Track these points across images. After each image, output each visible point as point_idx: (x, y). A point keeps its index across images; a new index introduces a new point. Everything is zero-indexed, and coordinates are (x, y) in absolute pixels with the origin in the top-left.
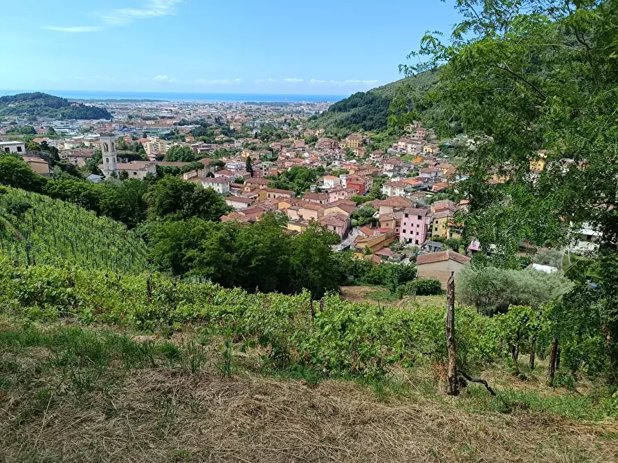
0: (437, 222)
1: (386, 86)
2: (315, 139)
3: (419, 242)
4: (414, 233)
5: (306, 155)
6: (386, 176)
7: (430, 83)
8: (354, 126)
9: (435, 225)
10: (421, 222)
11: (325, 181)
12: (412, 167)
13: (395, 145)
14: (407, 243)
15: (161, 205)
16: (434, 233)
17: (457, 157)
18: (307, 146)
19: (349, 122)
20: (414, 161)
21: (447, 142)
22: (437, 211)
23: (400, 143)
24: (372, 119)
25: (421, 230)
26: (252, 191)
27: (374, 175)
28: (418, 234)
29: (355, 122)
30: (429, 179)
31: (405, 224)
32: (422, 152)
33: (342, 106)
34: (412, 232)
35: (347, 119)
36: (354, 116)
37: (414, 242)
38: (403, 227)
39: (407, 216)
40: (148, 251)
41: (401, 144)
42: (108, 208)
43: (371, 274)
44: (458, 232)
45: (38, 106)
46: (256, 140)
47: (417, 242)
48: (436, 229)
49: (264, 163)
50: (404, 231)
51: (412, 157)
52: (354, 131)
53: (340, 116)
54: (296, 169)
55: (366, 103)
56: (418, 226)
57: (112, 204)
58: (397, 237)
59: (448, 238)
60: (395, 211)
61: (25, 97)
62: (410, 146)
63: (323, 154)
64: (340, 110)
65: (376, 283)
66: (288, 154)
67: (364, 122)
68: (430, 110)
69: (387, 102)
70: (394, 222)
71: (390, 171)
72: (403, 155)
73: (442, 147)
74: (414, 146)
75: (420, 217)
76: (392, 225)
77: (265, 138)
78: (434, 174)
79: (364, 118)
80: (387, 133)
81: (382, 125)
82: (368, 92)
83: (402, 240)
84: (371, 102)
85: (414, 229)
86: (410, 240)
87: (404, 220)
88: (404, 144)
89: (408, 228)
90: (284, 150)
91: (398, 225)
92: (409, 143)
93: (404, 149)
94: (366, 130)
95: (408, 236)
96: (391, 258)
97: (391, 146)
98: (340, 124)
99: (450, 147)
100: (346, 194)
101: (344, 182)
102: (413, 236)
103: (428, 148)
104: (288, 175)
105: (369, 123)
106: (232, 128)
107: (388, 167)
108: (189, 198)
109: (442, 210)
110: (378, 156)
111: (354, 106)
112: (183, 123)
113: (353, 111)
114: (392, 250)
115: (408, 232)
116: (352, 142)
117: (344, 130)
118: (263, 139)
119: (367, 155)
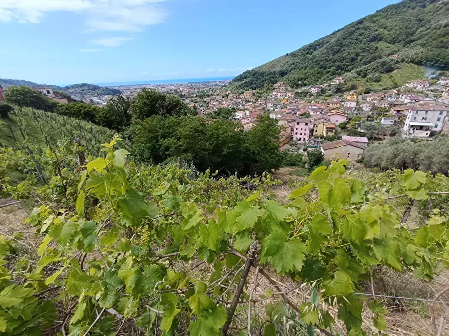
0: (317, 127)
1: (261, 66)
2: (227, 95)
3: (306, 140)
4: (303, 134)
5: (224, 102)
6: (270, 110)
7: (285, 62)
8: (246, 88)
9: (315, 129)
10: (307, 127)
11: (237, 114)
12: (282, 104)
13: (271, 94)
14: (298, 140)
15: (141, 113)
16: (315, 133)
17: (305, 98)
18: (223, 99)
19: (243, 86)
20: (283, 102)
21: (299, 90)
22: (315, 120)
23: (273, 93)
24: (255, 83)
25: (307, 132)
27: (264, 109)
28: (305, 134)
29: (247, 86)
30: (294, 109)
31: (297, 129)
32: (286, 96)
33: (239, 78)
34: (301, 134)
35: (242, 85)
36: (246, 83)
37: (302, 140)
38: (296, 131)
39: (298, 124)
40: (131, 147)
41: (274, 93)
42: (102, 120)
43: (288, 159)
44: (332, 132)
46: (196, 98)
47: (304, 139)
48: (316, 131)
49: (203, 108)
50: (296, 134)
51: (281, 100)
52: (247, 90)
53: (240, 83)
54: (221, 109)
55: (252, 75)
56: (305, 130)
57: (105, 117)
58: (292, 138)
59: (325, 135)
60: (288, 122)
62: (279, 94)
63: (233, 102)
64: (238, 80)
65: (292, 165)
66: (214, 103)
67: (252, 85)
68: (286, 77)
69: (263, 74)
70: (290, 128)
71: (271, 107)
72: (276, 99)
73: (296, 93)
75: (307, 124)
76: (289, 130)
77: (201, 97)
78: (296, 107)
79: (251, 84)
80: (265, 90)
81: (262, 86)
82: (252, 70)
83: (295, 139)
84: (254, 74)
85: (303, 132)
86: (300, 139)
87: (297, 126)
88: (276, 93)
89: (299, 132)
90: (212, 102)
91: (292, 130)
92: (279, 92)
93: (276, 96)
94: (253, 89)
95: (299, 136)
96: (291, 150)
97: (269, 95)
98: (239, 87)
99: (301, 93)
100: (250, 119)
101: (248, 114)
102: (302, 137)
103: (289, 95)
104: (216, 113)
105: (254, 86)
106: (183, 94)
107: (270, 105)
108: (162, 106)
109: (319, 119)
110: (263, 100)
111: (246, 78)
113: (245, 80)
114: (291, 145)
115: (299, 134)
116: (248, 94)
117: (241, 91)
118: (200, 97)
119: (256, 100)
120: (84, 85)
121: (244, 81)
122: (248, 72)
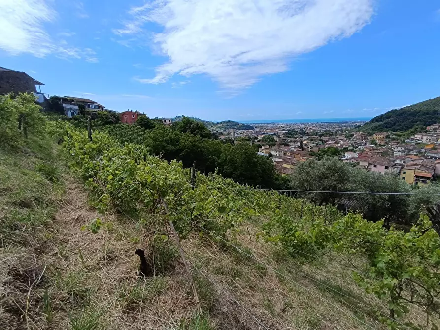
0: (404, 173)
1: (416, 105)
2: (352, 136)
8: (385, 129)
9: (402, 175)
11: (346, 155)
12: (423, 151)
13: (413, 137)
18: (345, 139)
19: (382, 127)
20: (427, 147)
23: (416, 136)
24: (400, 125)
26: (291, 155)
27: (384, 153)
29: (387, 127)
32: (436, 141)
33: (377, 119)
35: (380, 125)
36: (386, 123)
39: (375, 166)
41: (418, 137)
44: (425, 182)
45: (228, 125)
48: (404, 178)
51: (425, 145)
53: (377, 124)
54: (330, 148)
55: (397, 115)
61: (224, 122)
62: (425, 138)
67: (394, 127)
69: (415, 114)
71: (400, 152)
72: (418, 144)
74: (429, 138)
75: (387, 168)
79: (394, 124)
80: (409, 132)
84: (401, 114)
87: (374, 169)
88: (420, 137)
90: (329, 141)
92: (425, 136)
93: (419, 140)
97: (409, 139)
110: (396, 144)
111: (388, 118)
112: (284, 130)
113: (386, 121)
116: (378, 137)
119: (387, 143)
120: (229, 121)
121: (383, 122)
122: (394, 111)
